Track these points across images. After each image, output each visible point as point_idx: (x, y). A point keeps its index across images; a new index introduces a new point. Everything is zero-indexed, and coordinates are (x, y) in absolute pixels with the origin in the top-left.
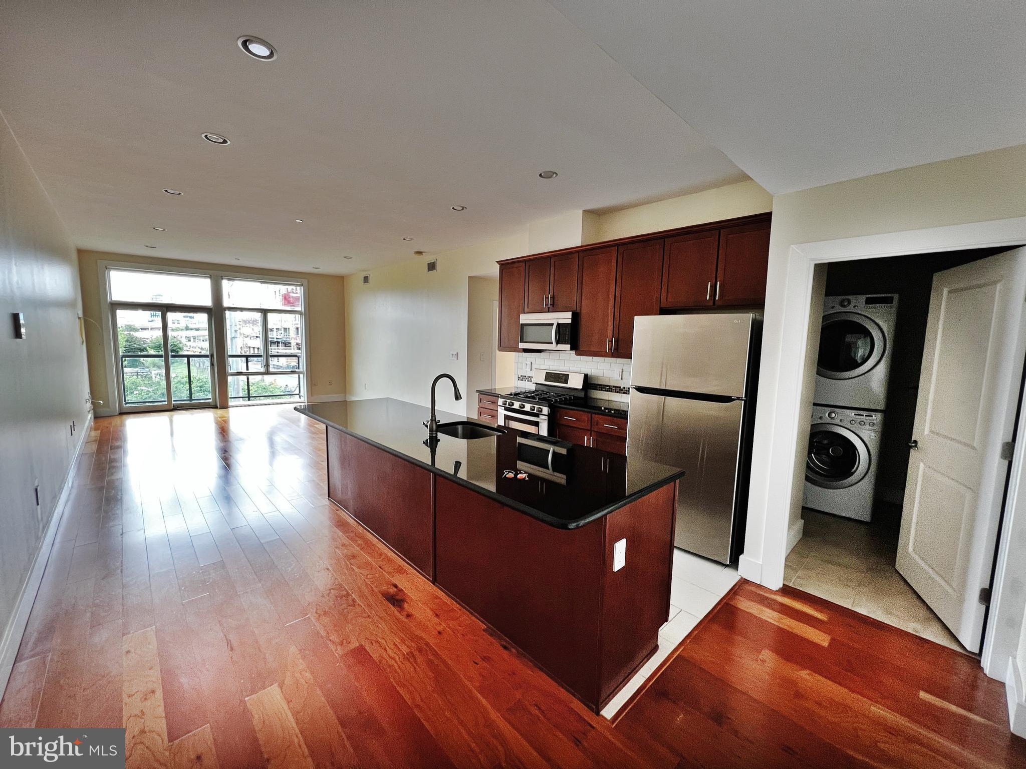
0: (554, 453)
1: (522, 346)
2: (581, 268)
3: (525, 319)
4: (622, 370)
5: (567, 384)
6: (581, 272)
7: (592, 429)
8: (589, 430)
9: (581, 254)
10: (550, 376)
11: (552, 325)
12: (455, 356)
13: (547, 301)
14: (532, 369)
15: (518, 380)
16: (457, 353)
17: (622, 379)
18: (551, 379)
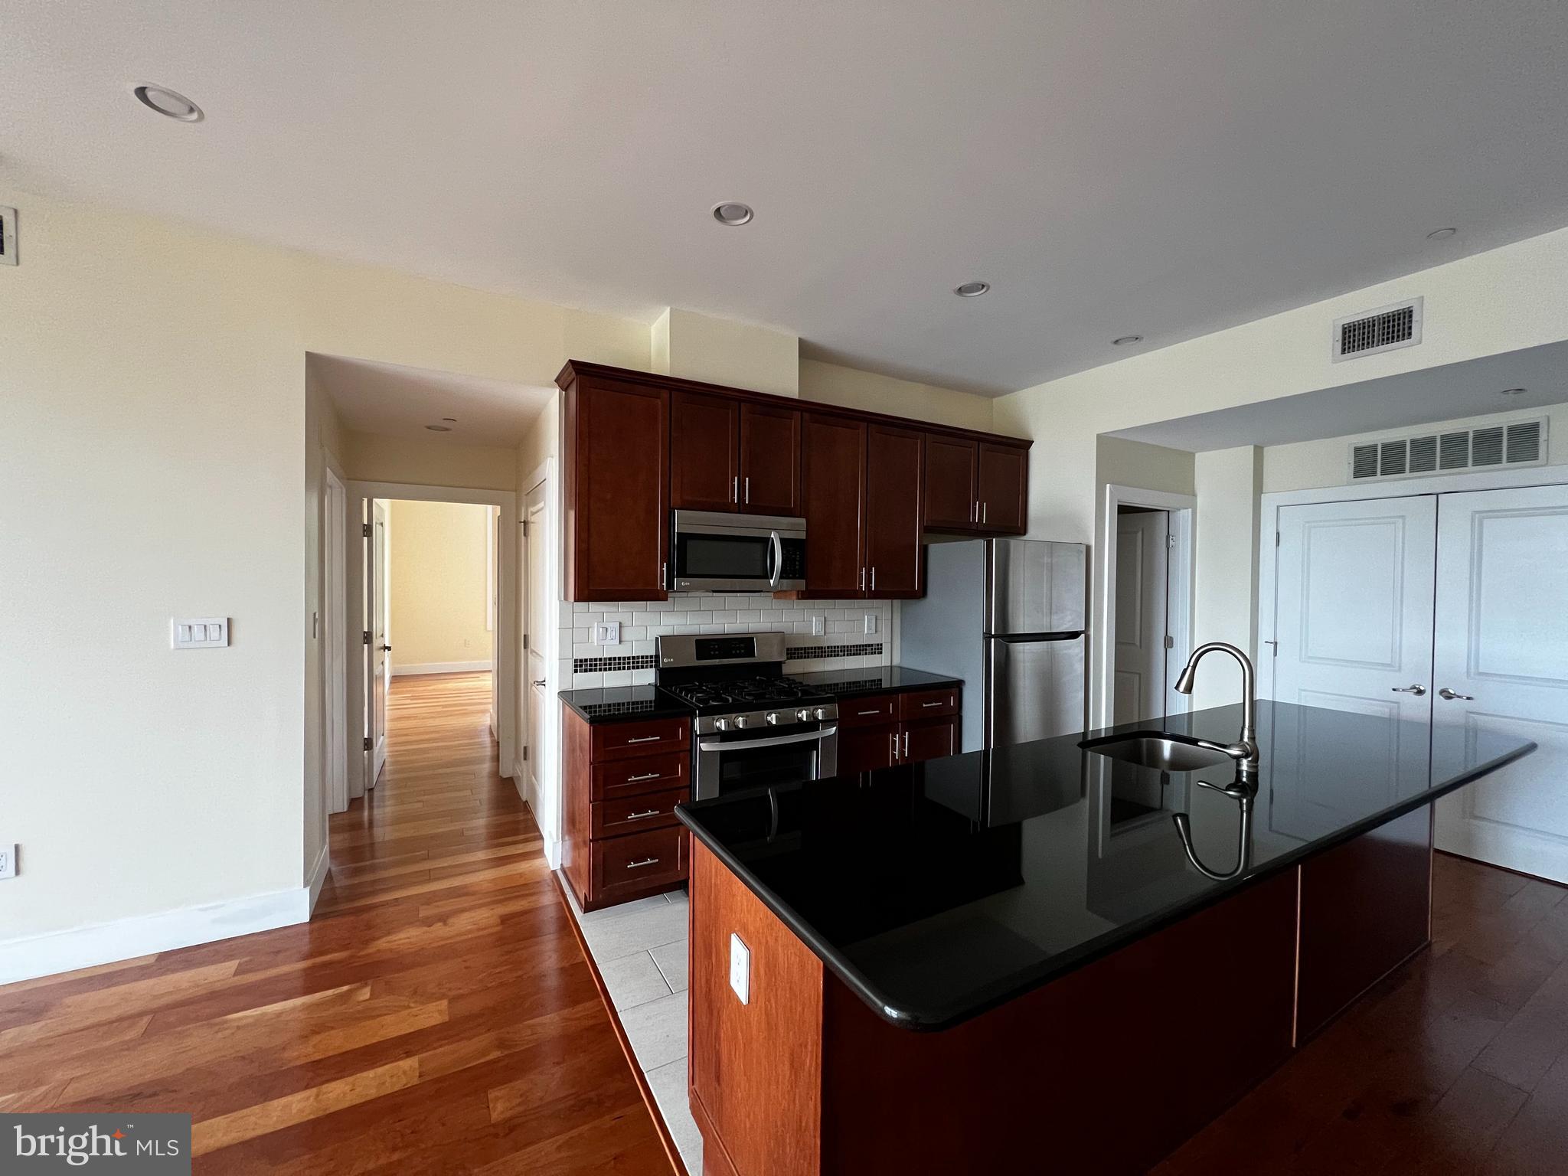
1: (683, 584)
2: (805, 441)
3: (684, 521)
4: (825, 618)
5: (755, 656)
6: (808, 450)
7: (900, 719)
8: (896, 723)
10: (706, 647)
12: (214, 633)
13: (738, 488)
14: (623, 639)
15: (576, 671)
16: (228, 619)
17: (825, 633)
18: (712, 653)
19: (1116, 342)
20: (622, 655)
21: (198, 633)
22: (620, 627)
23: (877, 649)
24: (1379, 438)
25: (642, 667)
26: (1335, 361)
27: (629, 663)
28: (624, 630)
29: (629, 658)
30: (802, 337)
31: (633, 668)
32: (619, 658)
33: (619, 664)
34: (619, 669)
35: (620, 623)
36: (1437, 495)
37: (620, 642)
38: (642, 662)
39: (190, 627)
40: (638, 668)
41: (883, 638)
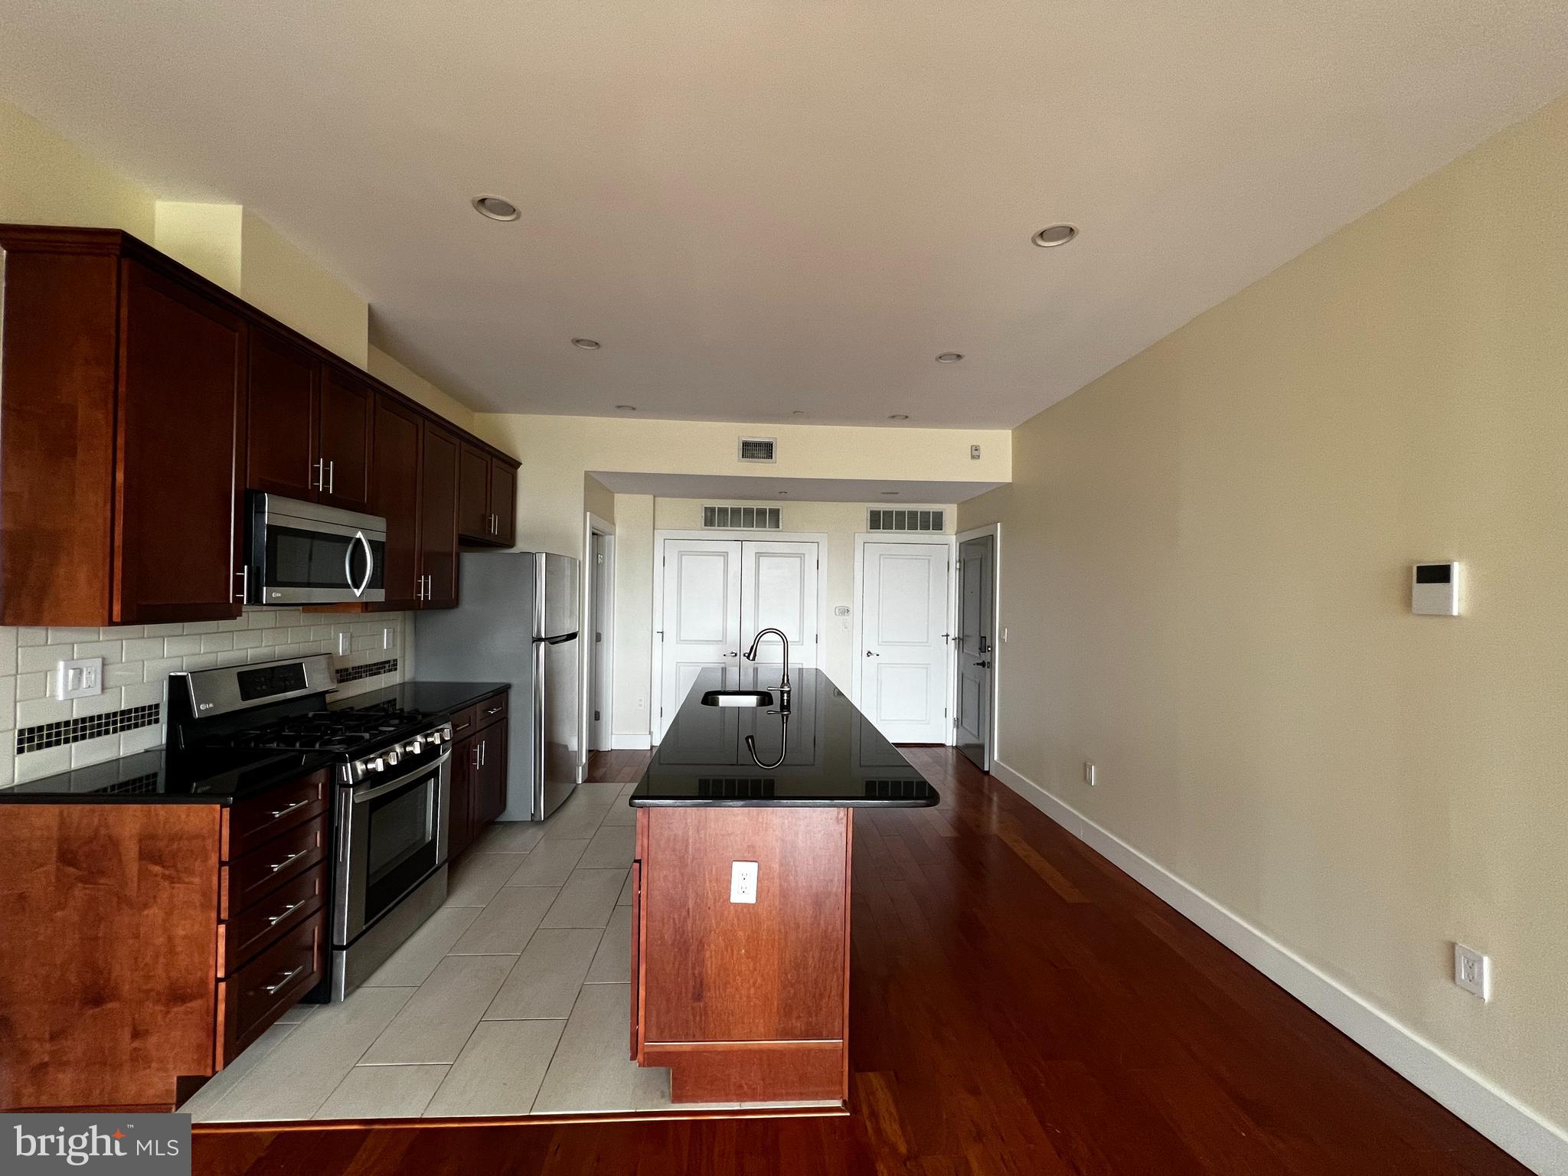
1: (273, 594)
9: (378, 398)
13: (325, 474)
14: (107, 685)
15: (21, 750)
17: (351, 652)
18: (259, 688)
19: (619, 407)
20: (104, 711)
22: (104, 665)
23: (389, 666)
24: (717, 504)
25: (136, 726)
26: (739, 461)
27: (115, 723)
28: (109, 669)
29: (115, 714)
30: (370, 303)
31: (123, 729)
32: (100, 717)
33: (99, 726)
34: (99, 734)
35: (104, 659)
36: (742, 541)
37: (103, 688)
38: (136, 718)
40: (129, 727)
41: (397, 654)
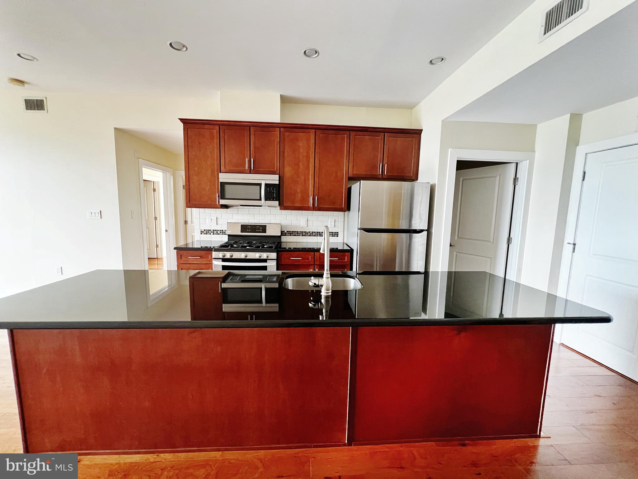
0: (267, 289)
1: (223, 202)
2: (282, 141)
3: (224, 177)
4: (307, 219)
5: (266, 233)
6: (283, 145)
7: (315, 264)
8: (313, 265)
9: (282, 129)
10: (244, 228)
11: (260, 185)
12: (97, 214)
13: (248, 163)
15: (201, 234)
16: (100, 211)
17: (307, 226)
18: (248, 230)
21: (93, 214)
23: (336, 234)
28: (218, 219)
29: (221, 231)
30: (282, 94)
31: (222, 234)
32: (217, 230)
33: (217, 232)
34: (217, 234)
35: (217, 217)
37: (217, 224)
39: (92, 213)
40: (224, 234)
41: (339, 230)
